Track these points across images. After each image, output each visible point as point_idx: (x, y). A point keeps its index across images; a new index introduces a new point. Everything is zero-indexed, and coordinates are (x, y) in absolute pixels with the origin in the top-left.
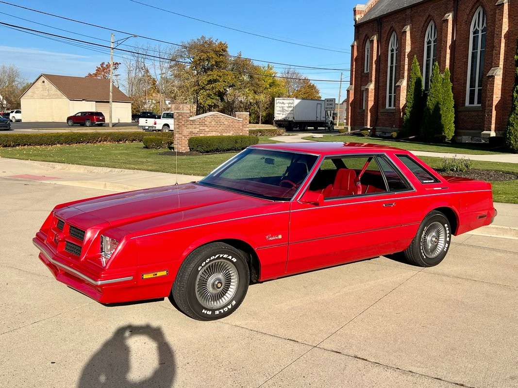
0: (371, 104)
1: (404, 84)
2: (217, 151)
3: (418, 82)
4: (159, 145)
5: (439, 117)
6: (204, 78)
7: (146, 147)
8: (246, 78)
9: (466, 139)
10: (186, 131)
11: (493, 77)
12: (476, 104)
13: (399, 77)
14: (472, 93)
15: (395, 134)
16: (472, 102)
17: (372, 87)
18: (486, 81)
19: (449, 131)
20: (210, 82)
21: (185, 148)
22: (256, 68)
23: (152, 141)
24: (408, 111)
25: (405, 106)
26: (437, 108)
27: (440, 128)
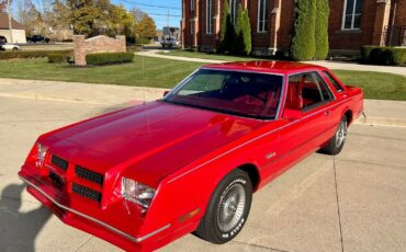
0: (197, 31)
1: (218, 18)
2: (107, 63)
3: (228, 17)
4: (60, 60)
5: (243, 39)
6: (78, 12)
7: (51, 62)
8: (106, 12)
9: (258, 53)
10: (83, 50)
11: (275, 14)
12: (264, 31)
13: (214, 13)
14: (261, 24)
15: (215, 50)
16: (261, 29)
17: (197, 19)
18: (270, 17)
19: (249, 48)
20: (82, 15)
21: (83, 63)
22: (113, 6)
23: (55, 57)
24: (223, 35)
25: (220, 32)
26: (241, 33)
27: (243, 46)
